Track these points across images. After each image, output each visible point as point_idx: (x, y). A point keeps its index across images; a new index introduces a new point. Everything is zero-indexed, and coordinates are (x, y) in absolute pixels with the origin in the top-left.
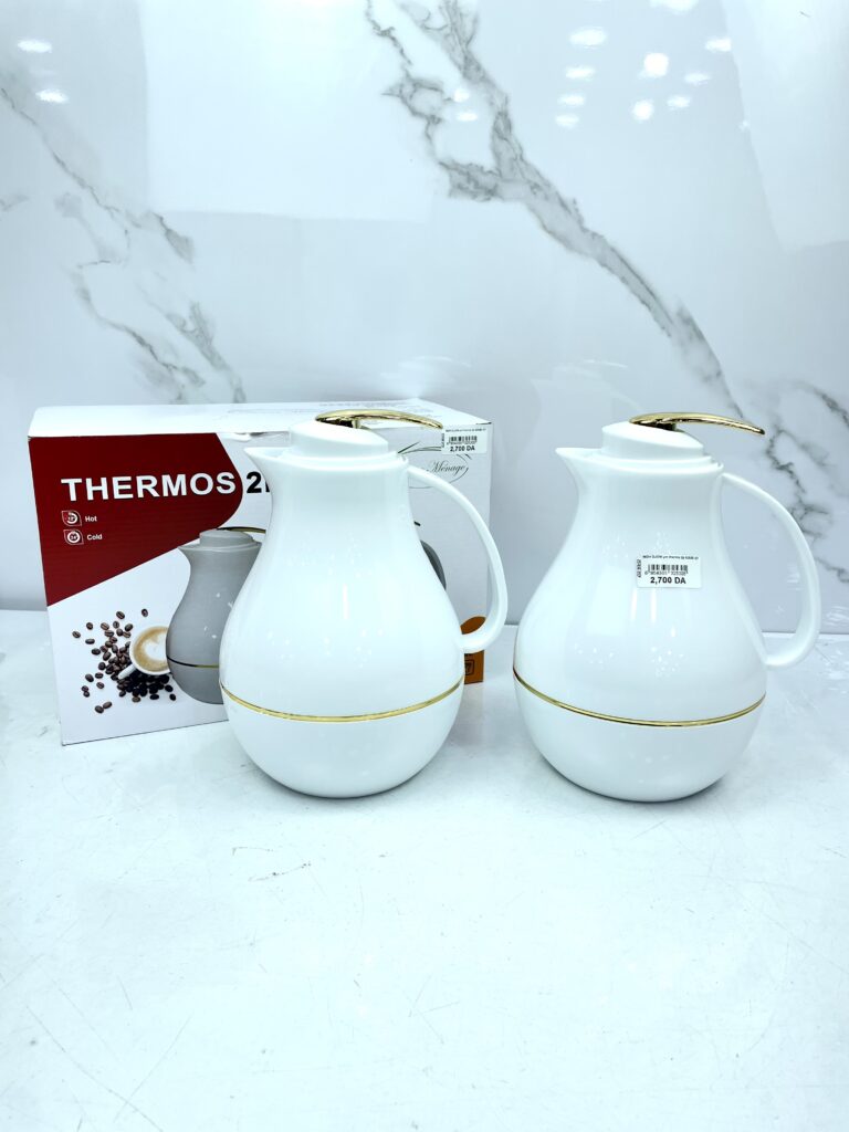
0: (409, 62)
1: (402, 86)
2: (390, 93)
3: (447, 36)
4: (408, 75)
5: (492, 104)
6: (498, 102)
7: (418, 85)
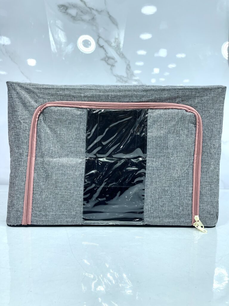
0: (107, 53)
1: (105, 58)
2: (102, 60)
3: (116, 48)
4: (107, 56)
5: (126, 62)
6: (127, 62)
7: (109, 58)
